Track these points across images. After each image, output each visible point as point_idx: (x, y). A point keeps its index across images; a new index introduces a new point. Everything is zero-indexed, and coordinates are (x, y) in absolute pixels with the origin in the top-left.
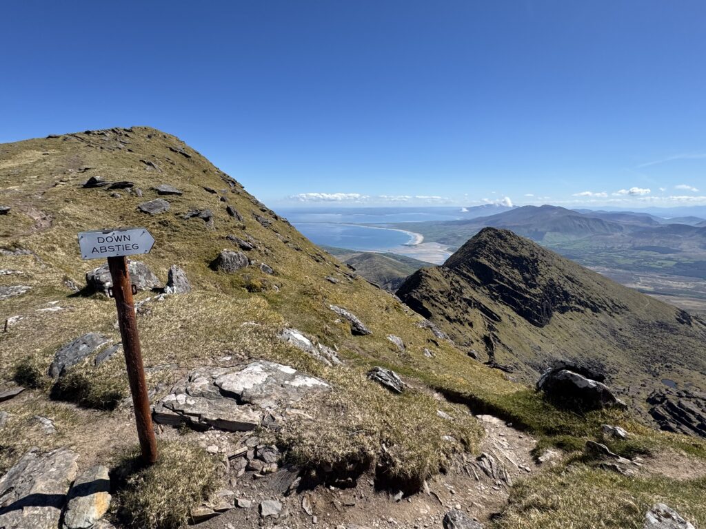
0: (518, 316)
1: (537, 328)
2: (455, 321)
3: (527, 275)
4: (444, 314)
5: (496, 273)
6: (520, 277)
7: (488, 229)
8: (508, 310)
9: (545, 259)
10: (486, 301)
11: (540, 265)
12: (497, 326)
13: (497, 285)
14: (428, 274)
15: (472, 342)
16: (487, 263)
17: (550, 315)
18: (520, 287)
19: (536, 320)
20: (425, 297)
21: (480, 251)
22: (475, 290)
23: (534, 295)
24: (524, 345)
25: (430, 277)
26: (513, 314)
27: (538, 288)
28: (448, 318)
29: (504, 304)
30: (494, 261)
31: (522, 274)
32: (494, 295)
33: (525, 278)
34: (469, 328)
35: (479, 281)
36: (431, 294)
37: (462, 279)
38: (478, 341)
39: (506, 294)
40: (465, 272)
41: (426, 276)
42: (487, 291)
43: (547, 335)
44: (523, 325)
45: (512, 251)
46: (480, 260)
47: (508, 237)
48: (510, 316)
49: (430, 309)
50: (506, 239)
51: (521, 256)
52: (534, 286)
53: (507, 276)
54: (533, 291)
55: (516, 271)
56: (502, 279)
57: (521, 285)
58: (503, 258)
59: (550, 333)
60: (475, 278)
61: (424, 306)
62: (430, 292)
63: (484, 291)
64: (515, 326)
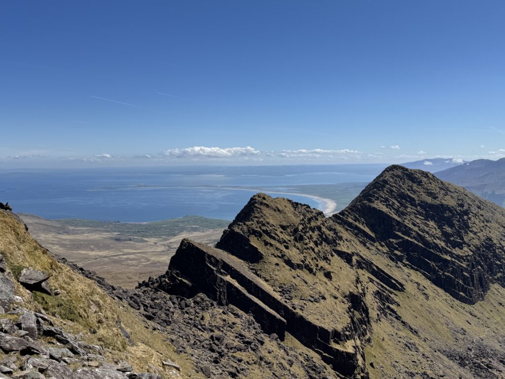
0: (434, 286)
1: (463, 305)
2: (299, 267)
3: (449, 230)
4: (283, 256)
5: (398, 222)
6: (438, 233)
7: (394, 167)
8: (417, 277)
9: (481, 212)
10: (381, 262)
11: (473, 219)
12: (397, 297)
13: (400, 240)
14: (265, 201)
15: (324, 298)
16: (385, 209)
17: (485, 288)
18: (437, 245)
19: (461, 293)
20: (254, 232)
21: (375, 192)
22: (365, 245)
23: (458, 257)
24: (438, 326)
25: (267, 206)
26: (426, 283)
27: (465, 249)
28: (289, 262)
29: (412, 268)
30: (396, 207)
31: (440, 227)
32: (395, 255)
33: (446, 235)
34: (325, 279)
35: (373, 235)
36: (264, 228)
37: (347, 230)
38: (336, 298)
39: (415, 255)
40: (350, 220)
41: (261, 203)
42: (385, 249)
43: (479, 315)
44: (440, 299)
45: (430, 198)
46: (374, 205)
47: (424, 180)
48: (418, 284)
49: (261, 249)
50: (421, 181)
51: (442, 205)
52: (460, 246)
53: (416, 229)
54: (457, 251)
55: (431, 223)
56: (407, 231)
57: (437, 242)
58: (412, 205)
59: (485, 313)
60: (367, 230)
61: (252, 243)
62: (264, 225)
63: (380, 248)
64: (427, 298)
